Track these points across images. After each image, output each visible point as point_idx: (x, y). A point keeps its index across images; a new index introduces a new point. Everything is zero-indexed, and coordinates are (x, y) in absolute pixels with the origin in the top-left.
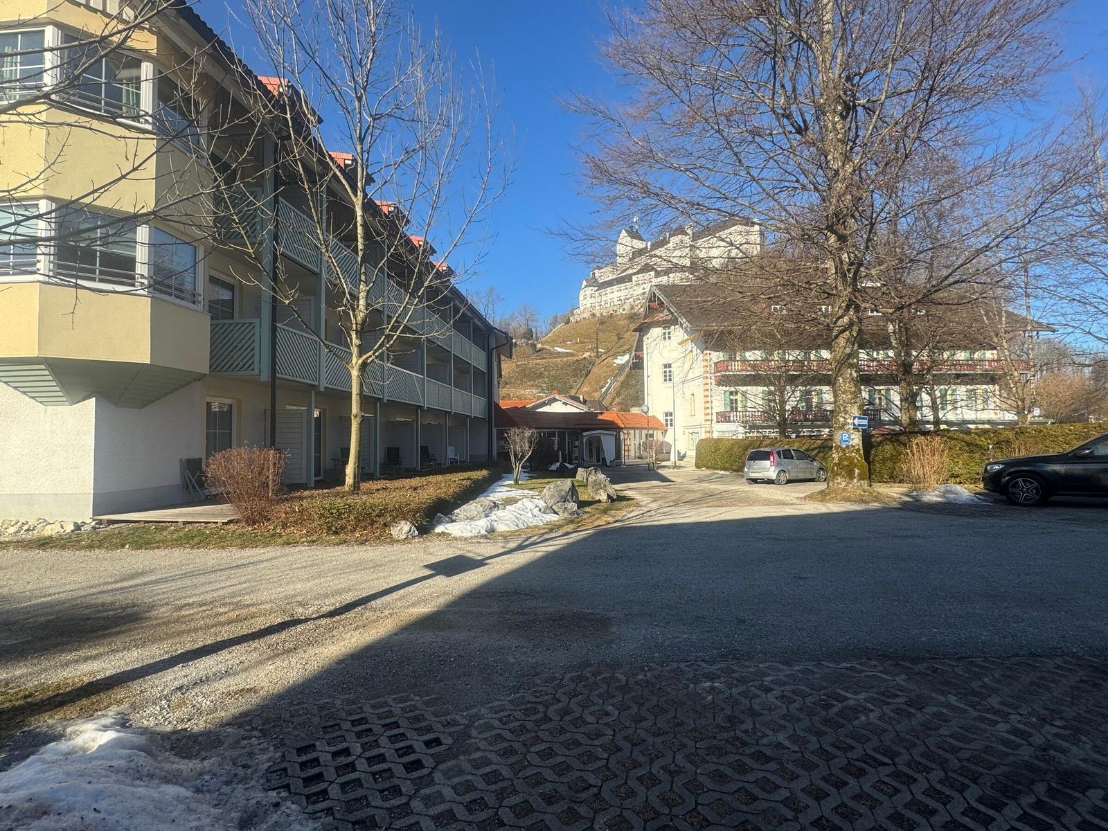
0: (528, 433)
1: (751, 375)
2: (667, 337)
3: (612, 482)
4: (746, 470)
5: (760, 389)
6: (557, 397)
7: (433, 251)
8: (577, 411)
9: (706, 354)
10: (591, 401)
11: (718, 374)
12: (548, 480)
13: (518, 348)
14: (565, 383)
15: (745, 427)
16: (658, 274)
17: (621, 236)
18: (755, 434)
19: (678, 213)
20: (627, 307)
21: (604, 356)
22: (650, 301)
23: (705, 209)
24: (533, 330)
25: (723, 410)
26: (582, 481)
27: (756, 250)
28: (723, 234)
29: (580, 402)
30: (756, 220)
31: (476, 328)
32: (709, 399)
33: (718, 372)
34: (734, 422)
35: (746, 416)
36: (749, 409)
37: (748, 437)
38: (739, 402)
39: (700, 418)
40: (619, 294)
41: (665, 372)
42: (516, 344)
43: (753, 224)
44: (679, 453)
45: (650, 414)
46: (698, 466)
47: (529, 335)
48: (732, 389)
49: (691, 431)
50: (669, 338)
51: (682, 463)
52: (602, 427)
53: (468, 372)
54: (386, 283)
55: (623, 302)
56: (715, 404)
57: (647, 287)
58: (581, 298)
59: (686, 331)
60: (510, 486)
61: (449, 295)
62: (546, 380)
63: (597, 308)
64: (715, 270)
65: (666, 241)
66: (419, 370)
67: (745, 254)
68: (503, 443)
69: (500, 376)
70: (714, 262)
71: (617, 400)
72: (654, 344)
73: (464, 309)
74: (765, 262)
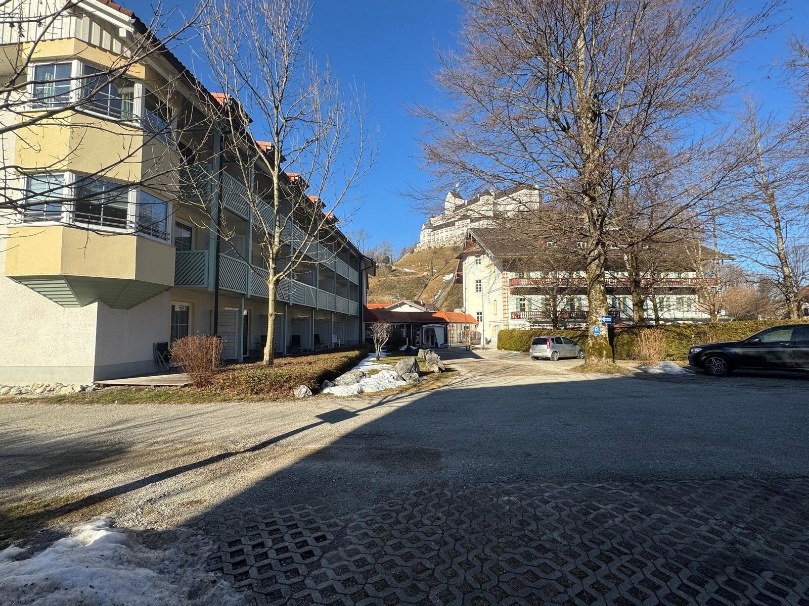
0: (386, 326)
1: (533, 288)
2: (478, 262)
3: (441, 359)
4: (531, 351)
5: (540, 297)
6: (405, 301)
7: (324, 206)
8: (419, 311)
9: (504, 274)
10: (428, 305)
11: (512, 287)
12: (399, 357)
13: (379, 269)
14: (411, 292)
15: (530, 322)
16: (472, 221)
17: (448, 196)
18: (537, 327)
19: (485, 182)
20: (452, 242)
21: (436, 275)
22: (467, 239)
23: (503, 179)
24: (390, 257)
25: (515, 310)
26: (422, 358)
27: (536, 206)
28: (515, 195)
29: (420, 305)
30: (536, 186)
31: (352, 256)
32: (506, 303)
33: (513, 285)
34: (523, 318)
35: (531, 315)
36: (533, 310)
37: (532, 329)
38: (526, 306)
39: (500, 316)
40: (446, 234)
41: (477, 285)
42: (378, 266)
43: (535, 189)
44: (486, 339)
45: (467, 313)
46: (499, 348)
47: (387, 260)
48: (522, 297)
49: (494, 324)
50: (480, 263)
51: (488, 346)
52: (435, 321)
53: (346, 285)
54: (293, 227)
55: (449, 239)
56: (510, 306)
57: (465, 229)
58: (421, 236)
59: (491, 258)
60: (373, 361)
61: (335, 235)
62: (398, 290)
63: (432, 243)
64: (509, 219)
65: (477, 200)
66: (314, 284)
67: (529, 209)
68: (369, 332)
69: (368, 287)
70: (509, 214)
71: (445, 304)
72: (470, 267)
73: (344, 244)
74: (542, 214)
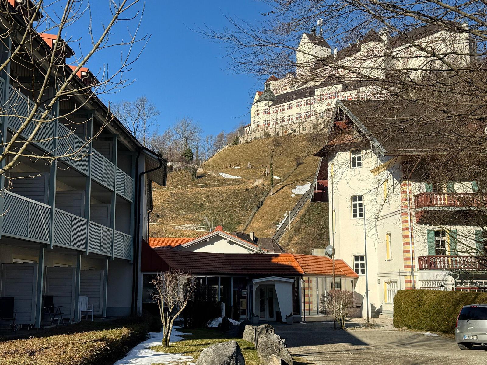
0: (183, 279)
1: (460, 212)
2: (356, 163)
3: (287, 345)
4: (458, 331)
5: (473, 229)
6: (221, 234)
7: (69, 52)
8: (245, 252)
9: (405, 185)
10: (263, 240)
11: (420, 210)
12: (207, 341)
13: (174, 173)
14: (232, 217)
15: (455, 276)
16: (346, 88)
17: (303, 41)
18: (468, 286)
19: (369, 17)
20: (308, 125)
21: (280, 185)
22: (336, 119)
23: (402, 12)
24: (194, 151)
25: (426, 254)
26: (251, 343)
27: (464, 62)
28: (423, 42)
29: (249, 240)
30: (464, 25)
31: (122, 148)
32: (409, 240)
33: (421, 207)
34: (441, 269)
35: (456, 262)
36: (460, 254)
37: (459, 289)
38: (446, 245)
39: (399, 264)
40: (298, 110)
41: (355, 206)
42: (171, 168)
43: (461, 30)
44: (372, 306)
45: (336, 257)
46: (397, 324)
47: (188, 157)
48: (438, 228)
49: (387, 279)
50: (360, 164)
51: (376, 321)
52: (276, 272)
53: (110, 202)
54: (8, 90)
55: (303, 119)
56: (417, 246)
57: (333, 103)
58: (253, 113)
59: (380, 157)
60: (157, 348)
61: (89, 107)
62: (208, 212)
63: (272, 126)
64: (414, 84)
65: (354, 49)
66: (47, 199)
67: (449, 65)
68: (150, 292)
69: (150, 206)
70: (413, 75)
71: (296, 239)
72: (341, 170)
73: (106, 124)
74: (475, 76)
